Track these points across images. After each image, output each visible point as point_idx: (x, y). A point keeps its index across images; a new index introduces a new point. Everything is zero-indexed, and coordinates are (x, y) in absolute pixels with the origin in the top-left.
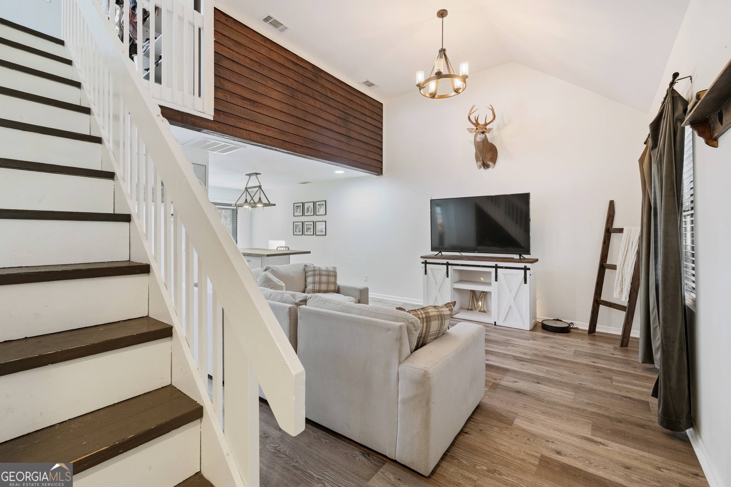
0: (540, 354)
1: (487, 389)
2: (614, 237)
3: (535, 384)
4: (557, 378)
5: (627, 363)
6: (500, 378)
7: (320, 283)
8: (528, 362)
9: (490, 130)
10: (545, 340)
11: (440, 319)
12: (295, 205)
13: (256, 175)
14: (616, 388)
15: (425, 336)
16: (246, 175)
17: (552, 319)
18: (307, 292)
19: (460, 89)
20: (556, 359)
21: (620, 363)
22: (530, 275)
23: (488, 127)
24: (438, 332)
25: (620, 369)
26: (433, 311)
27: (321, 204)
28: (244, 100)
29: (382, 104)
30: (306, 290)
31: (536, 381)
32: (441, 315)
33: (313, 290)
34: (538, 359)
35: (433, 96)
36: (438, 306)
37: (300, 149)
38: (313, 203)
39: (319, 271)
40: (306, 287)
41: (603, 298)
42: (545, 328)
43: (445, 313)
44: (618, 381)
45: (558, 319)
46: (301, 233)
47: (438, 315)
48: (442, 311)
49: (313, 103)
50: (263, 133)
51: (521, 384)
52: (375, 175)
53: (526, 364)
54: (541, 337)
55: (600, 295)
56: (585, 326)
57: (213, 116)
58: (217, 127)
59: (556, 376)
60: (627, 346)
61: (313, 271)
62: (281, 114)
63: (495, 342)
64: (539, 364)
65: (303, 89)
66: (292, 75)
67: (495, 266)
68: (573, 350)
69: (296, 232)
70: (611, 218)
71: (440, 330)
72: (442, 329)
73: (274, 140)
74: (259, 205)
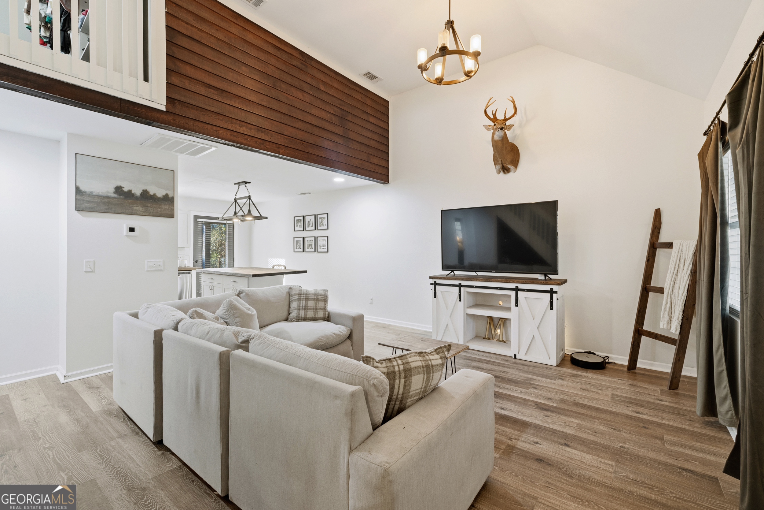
0: (569, 400)
1: (497, 456)
2: (660, 253)
3: (562, 447)
4: (591, 438)
5: (679, 413)
6: (517, 437)
7: (306, 309)
8: (553, 412)
9: (511, 126)
10: (575, 379)
11: (425, 373)
12: (296, 218)
13: (245, 184)
14: (670, 454)
15: (402, 397)
16: (235, 184)
17: (583, 351)
18: (290, 320)
19: (471, 71)
20: (589, 408)
21: (672, 413)
22: (558, 299)
23: (508, 123)
24: (424, 390)
25: (672, 423)
26: (416, 361)
27: (323, 217)
28: (209, 88)
29: (388, 102)
30: (289, 318)
31: (563, 441)
32: (427, 366)
33: (297, 317)
34: (566, 407)
35: (439, 81)
36: (425, 353)
37: (285, 151)
38: (314, 216)
39: (306, 295)
40: (289, 314)
41: (646, 327)
42: (576, 363)
43: (434, 363)
44: (673, 444)
45: (590, 351)
46: (302, 250)
47: (423, 365)
48: (430, 360)
49: (301, 96)
50: (234, 130)
51: (544, 447)
52: (379, 183)
53: (551, 415)
54: (570, 376)
55: (643, 325)
56: (624, 360)
57: (166, 106)
58: (171, 119)
59: (589, 434)
60: (677, 388)
61: (299, 295)
62: (259, 107)
63: (513, 381)
64: (568, 416)
65: (288, 79)
66: (273, 61)
67: (515, 288)
68: (609, 393)
69: (296, 248)
70: (657, 230)
71: (426, 387)
72: (429, 385)
73: (251, 138)
74: (249, 218)
